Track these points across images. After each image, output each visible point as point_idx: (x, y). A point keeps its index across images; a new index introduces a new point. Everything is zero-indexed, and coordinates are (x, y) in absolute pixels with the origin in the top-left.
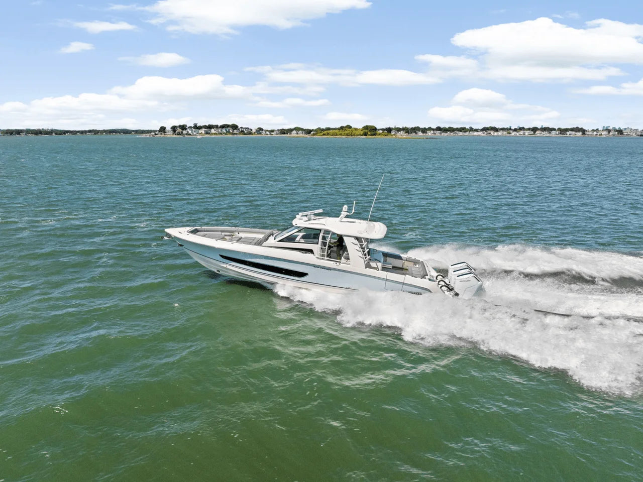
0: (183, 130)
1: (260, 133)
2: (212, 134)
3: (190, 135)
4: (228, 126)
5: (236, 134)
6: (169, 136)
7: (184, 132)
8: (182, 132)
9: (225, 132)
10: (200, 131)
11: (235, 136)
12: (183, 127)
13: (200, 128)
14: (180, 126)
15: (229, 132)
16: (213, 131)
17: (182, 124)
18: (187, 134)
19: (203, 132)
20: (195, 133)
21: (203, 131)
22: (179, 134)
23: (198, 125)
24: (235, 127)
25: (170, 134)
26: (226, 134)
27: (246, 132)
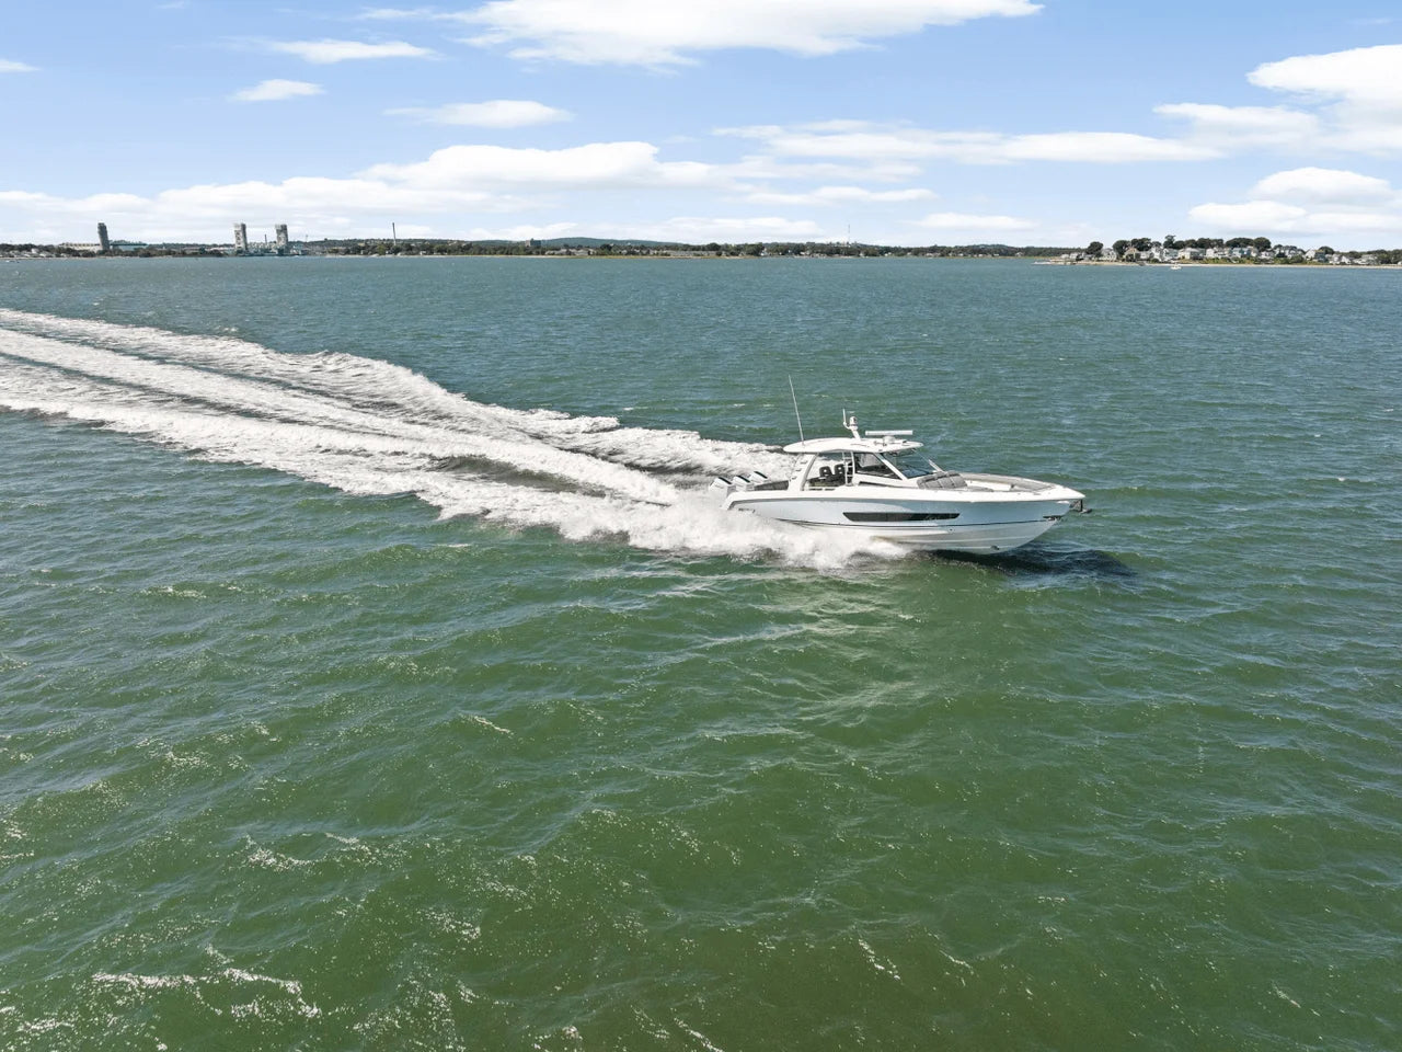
0: (1140, 249)
1: (1327, 260)
2: (1209, 261)
3: (1156, 261)
4: (1247, 242)
5: (1266, 261)
6: (1106, 264)
7: (1144, 255)
8: (1138, 256)
9: (1238, 255)
10: (1181, 254)
11: (1263, 266)
12: (1142, 245)
13: (1180, 246)
14: (1135, 242)
15: (1248, 257)
16: (1210, 253)
17: (1139, 237)
18: (1148, 260)
19: (1187, 256)
20: (1167, 259)
21: (1186, 253)
22: (1131, 259)
23: (1176, 239)
24: (1263, 244)
25: (1109, 260)
26: (1241, 262)
27: (1290, 256)
